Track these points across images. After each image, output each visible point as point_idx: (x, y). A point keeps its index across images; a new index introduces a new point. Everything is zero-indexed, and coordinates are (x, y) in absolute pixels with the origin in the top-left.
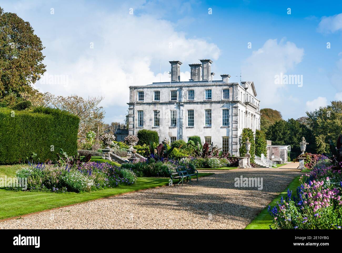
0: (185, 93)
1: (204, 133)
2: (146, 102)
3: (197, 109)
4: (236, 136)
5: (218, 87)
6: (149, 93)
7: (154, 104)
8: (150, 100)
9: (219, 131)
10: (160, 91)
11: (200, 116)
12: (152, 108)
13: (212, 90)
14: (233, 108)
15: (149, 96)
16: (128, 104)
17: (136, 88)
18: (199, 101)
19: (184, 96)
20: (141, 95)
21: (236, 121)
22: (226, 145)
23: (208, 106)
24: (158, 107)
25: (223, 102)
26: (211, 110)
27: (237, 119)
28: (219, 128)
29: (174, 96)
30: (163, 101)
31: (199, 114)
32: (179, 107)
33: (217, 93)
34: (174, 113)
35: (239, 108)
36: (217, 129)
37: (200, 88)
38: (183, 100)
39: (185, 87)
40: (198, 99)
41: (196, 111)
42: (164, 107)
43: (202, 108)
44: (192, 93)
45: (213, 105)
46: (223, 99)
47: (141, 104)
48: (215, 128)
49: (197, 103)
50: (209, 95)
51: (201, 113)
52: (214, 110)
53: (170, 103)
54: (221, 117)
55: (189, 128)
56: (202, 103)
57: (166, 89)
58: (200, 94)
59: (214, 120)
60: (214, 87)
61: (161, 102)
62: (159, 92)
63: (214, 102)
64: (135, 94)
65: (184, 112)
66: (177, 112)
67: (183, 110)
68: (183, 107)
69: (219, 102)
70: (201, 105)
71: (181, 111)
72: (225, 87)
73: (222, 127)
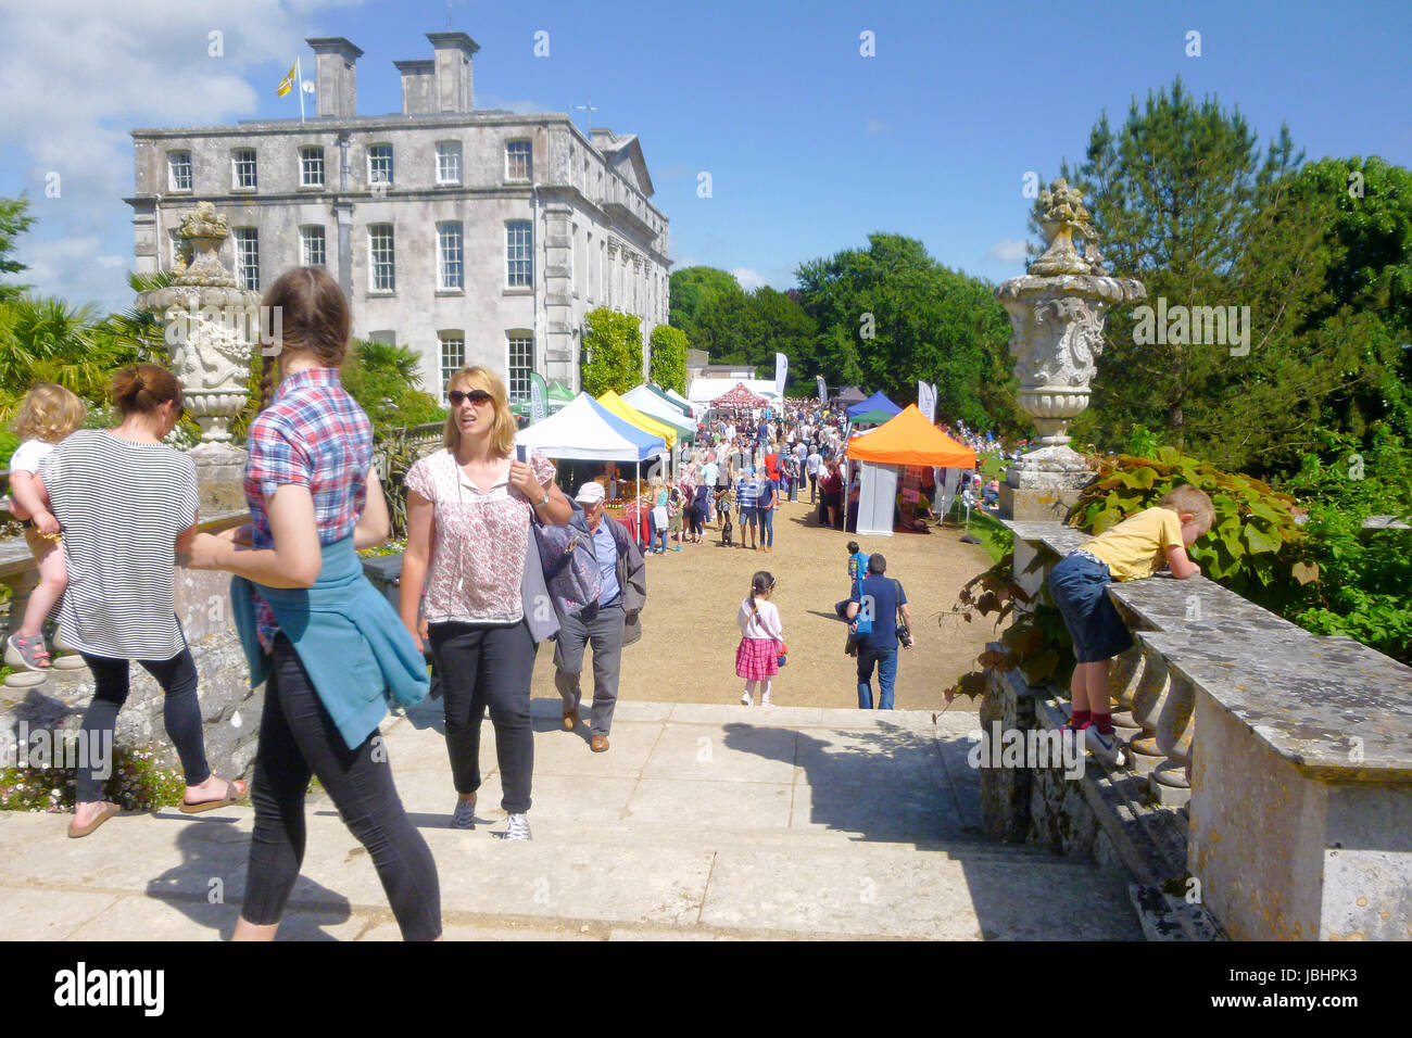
0: (355, 157)
1: (437, 316)
2: (204, 192)
3: (407, 221)
4: (562, 329)
5: (488, 131)
6: (214, 158)
7: (237, 201)
8: (217, 184)
9: (492, 308)
10: (257, 147)
11: (419, 251)
13: (464, 144)
14: (549, 216)
15: (216, 171)
16: (128, 201)
17: (156, 136)
18: (413, 187)
19: (354, 170)
20: (183, 168)
21: (560, 270)
22: (521, 363)
23: (448, 210)
24: (253, 215)
25: (507, 191)
26: (462, 225)
27: (562, 257)
28: (496, 297)
30: (272, 192)
31: (415, 239)
32: (335, 215)
33: (485, 155)
34: (315, 234)
36: (487, 299)
37: (416, 134)
38: (351, 184)
39: (357, 130)
40: (410, 181)
41: (403, 228)
42: (276, 214)
43: (425, 218)
44: (384, 157)
45: (467, 203)
46: (508, 178)
47: (182, 202)
48: (479, 299)
49: (406, 196)
51: (423, 235)
52: (473, 223)
53: (299, 197)
54: (500, 252)
55: (379, 296)
56: (426, 196)
57: (281, 137)
58: (418, 160)
59: (474, 263)
60: (472, 130)
61: (262, 192)
62: (254, 154)
63: (473, 192)
64: (157, 160)
65: (355, 234)
66: (328, 234)
67: (350, 227)
68: (351, 212)
69: (491, 192)
70: (420, 204)
71: (344, 230)
72: (516, 132)
73: (506, 294)
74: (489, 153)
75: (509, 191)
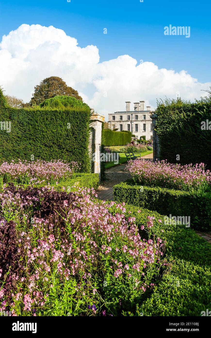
2: (116, 121)
6: (117, 117)
7: (120, 121)
8: (118, 120)
9: (149, 133)
11: (141, 127)
12: (119, 123)
13: (146, 115)
15: (118, 118)
17: (111, 114)
19: (134, 118)
20: (114, 118)
23: (144, 122)
24: (122, 123)
26: (145, 124)
28: (149, 132)
29: (129, 118)
32: (131, 123)
34: (129, 125)
37: (140, 114)
38: (133, 120)
39: (133, 114)
40: (140, 119)
41: (139, 125)
42: (124, 123)
43: (141, 123)
44: (137, 117)
45: (146, 122)
47: (113, 122)
48: (147, 132)
49: (139, 121)
50: (145, 118)
52: (147, 124)
53: (127, 121)
54: (150, 127)
55: (136, 132)
56: (141, 121)
57: (125, 115)
58: (141, 117)
59: (147, 128)
61: (123, 121)
62: (122, 116)
64: (111, 117)
65: (133, 125)
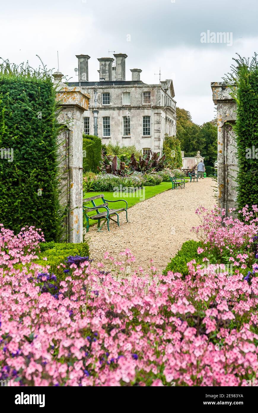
0: (99, 97)
3: (114, 116)
4: (159, 148)
5: (138, 89)
9: (139, 142)
11: (117, 125)
14: (156, 115)
18: (116, 106)
19: (99, 101)
21: (158, 130)
23: (126, 113)
25: (143, 107)
26: (129, 117)
27: (159, 127)
28: (140, 139)
31: (116, 122)
32: (93, 114)
33: (137, 97)
34: (86, 121)
35: (161, 115)
36: (137, 139)
37: (117, 90)
38: (97, 105)
39: (100, 89)
40: (115, 104)
41: (113, 118)
43: (119, 115)
44: (107, 97)
45: (132, 111)
46: (143, 103)
48: (135, 139)
49: (113, 109)
51: (119, 120)
54: (141, 126)
55: (105, 138)
56: (119, 108)
58: (117, 98)
59: (133, 128)
60: (133, 89)
63: (133, 107)
65: (99, 120)
66: (90, 119)
67: (97, 118)
68: (98, 113)
69: (138, 108)
70: (118, 111)
71: (96, 119)
72: (146, 90)
73: (143, 137)
74: (138, 96)
75: (144, 107)
